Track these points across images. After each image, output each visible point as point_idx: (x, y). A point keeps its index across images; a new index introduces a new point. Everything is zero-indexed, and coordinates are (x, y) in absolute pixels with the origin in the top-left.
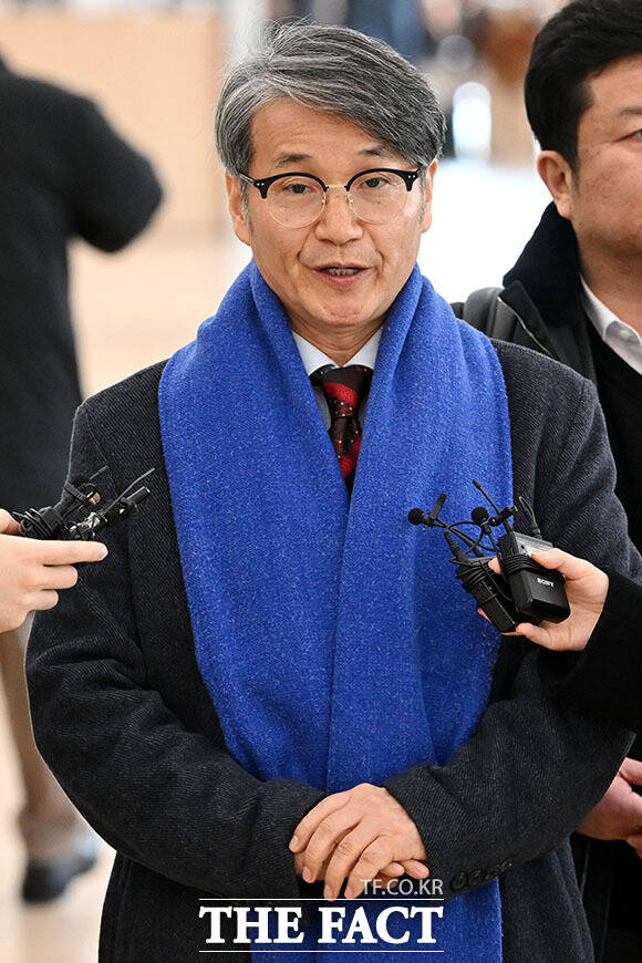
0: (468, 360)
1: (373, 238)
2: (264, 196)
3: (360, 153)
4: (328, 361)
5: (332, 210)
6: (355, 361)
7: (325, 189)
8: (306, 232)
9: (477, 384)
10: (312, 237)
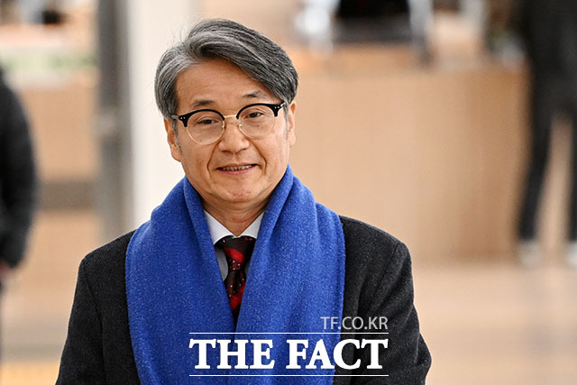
0: (321, 232)
1: (257, 148)
2: (186, 125)
3: (244, 97)
4: (229, 234)
5: (229, 132)
6: (246, 233)
7: (224, 119)
8: (213, 146)
9: (326, 246)
10: (217, 150)
